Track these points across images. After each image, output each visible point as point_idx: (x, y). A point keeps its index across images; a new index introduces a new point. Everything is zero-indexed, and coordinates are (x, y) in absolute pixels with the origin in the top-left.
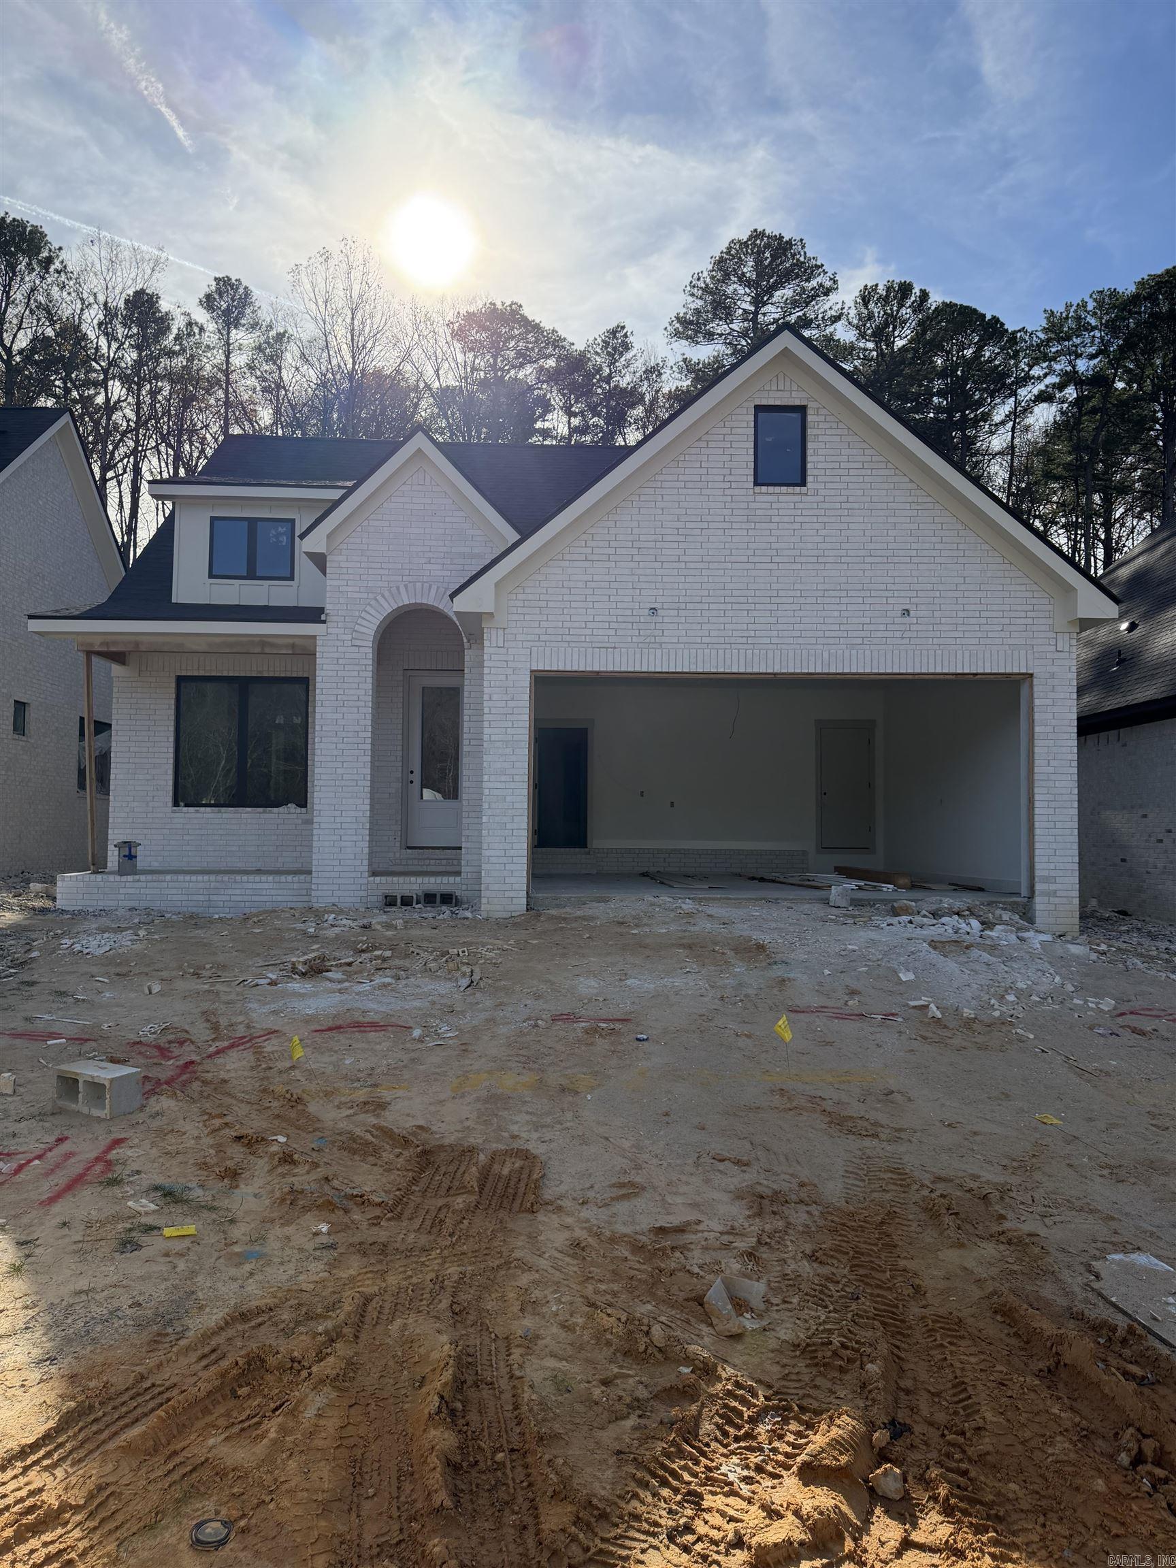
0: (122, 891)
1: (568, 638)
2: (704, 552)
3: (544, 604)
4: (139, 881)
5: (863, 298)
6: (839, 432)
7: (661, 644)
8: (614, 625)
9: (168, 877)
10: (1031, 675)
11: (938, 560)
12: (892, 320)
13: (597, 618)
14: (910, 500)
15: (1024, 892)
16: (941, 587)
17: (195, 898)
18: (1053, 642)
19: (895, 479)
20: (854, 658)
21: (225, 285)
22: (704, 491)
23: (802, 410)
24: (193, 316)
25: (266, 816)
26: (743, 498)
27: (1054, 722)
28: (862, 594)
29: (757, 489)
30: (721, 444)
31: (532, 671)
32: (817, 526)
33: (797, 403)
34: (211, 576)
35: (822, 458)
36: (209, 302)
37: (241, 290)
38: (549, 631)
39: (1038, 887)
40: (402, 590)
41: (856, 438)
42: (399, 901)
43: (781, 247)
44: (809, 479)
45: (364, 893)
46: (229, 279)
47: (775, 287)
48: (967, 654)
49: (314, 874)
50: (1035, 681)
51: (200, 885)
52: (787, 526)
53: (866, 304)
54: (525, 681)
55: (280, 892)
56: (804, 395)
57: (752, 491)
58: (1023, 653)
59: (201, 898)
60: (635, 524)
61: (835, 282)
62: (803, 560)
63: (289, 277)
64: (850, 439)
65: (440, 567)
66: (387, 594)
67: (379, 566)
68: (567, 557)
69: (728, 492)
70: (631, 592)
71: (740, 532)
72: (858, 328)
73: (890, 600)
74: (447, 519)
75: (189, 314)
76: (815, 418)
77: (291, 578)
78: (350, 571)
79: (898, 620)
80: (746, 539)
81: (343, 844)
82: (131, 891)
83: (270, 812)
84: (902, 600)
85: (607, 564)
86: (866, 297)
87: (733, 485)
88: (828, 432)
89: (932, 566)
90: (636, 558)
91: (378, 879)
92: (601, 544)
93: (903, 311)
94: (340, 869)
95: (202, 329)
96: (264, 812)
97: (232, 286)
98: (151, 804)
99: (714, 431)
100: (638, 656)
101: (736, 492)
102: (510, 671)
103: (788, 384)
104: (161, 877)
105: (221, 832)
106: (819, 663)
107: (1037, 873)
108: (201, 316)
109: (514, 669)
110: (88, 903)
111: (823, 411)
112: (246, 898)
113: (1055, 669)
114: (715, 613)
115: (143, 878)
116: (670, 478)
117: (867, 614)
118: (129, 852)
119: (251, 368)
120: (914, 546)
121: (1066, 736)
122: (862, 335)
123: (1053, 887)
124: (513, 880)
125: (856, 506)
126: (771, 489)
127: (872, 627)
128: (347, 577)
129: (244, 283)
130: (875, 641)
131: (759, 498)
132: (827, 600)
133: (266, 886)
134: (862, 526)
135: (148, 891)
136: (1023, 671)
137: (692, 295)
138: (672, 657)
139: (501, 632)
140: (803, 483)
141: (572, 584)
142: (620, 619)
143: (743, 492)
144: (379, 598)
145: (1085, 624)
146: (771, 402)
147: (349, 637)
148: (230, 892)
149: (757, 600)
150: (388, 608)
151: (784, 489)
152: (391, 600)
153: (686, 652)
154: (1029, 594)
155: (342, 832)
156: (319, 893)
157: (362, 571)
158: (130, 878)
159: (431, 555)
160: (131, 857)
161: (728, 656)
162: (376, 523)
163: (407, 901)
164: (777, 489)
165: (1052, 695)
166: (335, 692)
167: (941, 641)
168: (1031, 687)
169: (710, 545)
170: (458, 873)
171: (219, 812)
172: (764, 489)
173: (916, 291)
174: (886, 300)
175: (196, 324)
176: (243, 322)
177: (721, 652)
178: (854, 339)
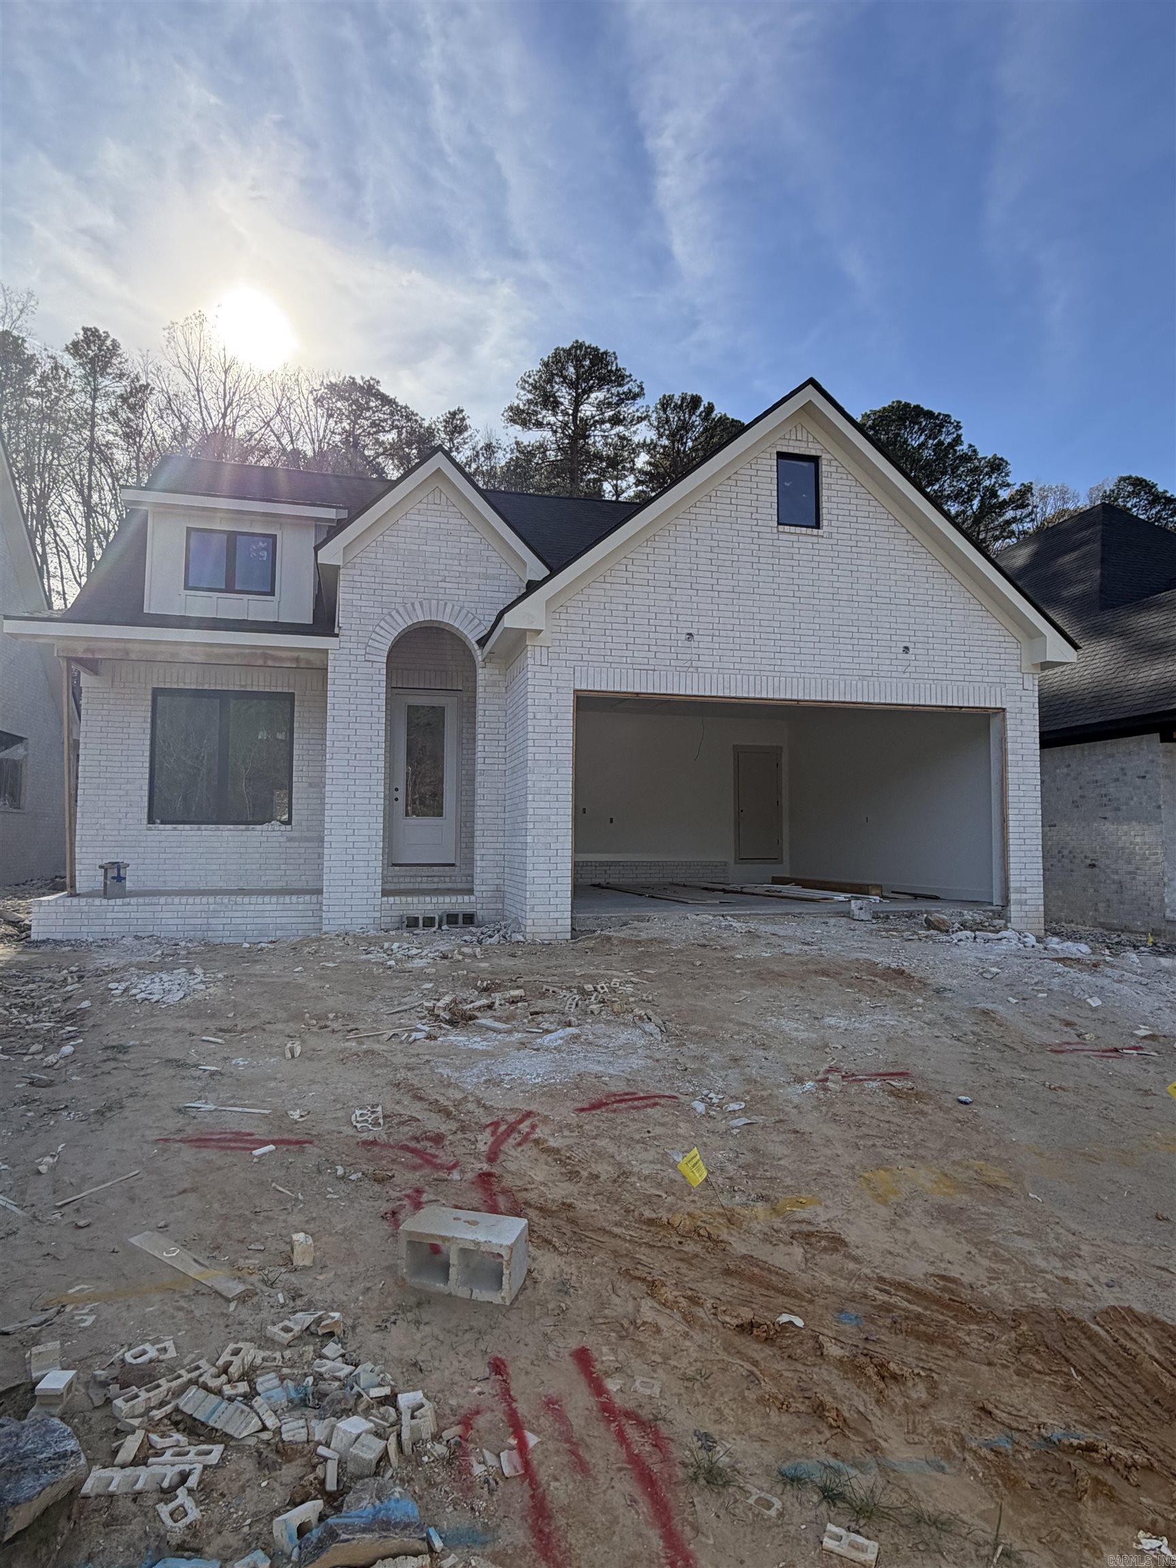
0: (109, 915)
1: (610, 659)
2: (735, 583)
3: (587, 624)
4: (129, 904)
5: (663, 405)
6: (848, 483)
7: (697, 668)
8: (653, 648)
9: (162, 900)
10: (1004, 710)
11: (931, 604)
12: (685, 427)
13: (637, 641)
14: (907, 548)
15: (997, 900)
16: (933, 628)
17: (192, 921)
18: (1020, 681)
19: (896, 529)
20: (865, 688)
21: (92, 336)
22: (734, 526)
23: (815, 460)
24: (60, 361)
25: (249, 833)
26: (769, 536)
27: (1022, 752)
28: (871, 630)
29: (781, 528)
30: (749, 484)
31: (575, 691)
32: (832, 566)
33: (813, 453)
34: (187, 587)
35: (835, 506)
36: (75, 349)
37: (108, 343)
38: (592, 651)
39: (1013, 897)
40: (417, 606)
41: (863, 490)
42: (421, 922)
43: (599, 358)
44: (824, 523)
45: (378, 915)
46: (97, 330)
47: (590, 390)
48: (955, 689)
49: (325, 895)
50: (1008, 715)
51: (199, 908)
52: (806, 564)
53: (665, 411)
54: (570, 701)
55: (285, 913)
56: (818, 446)
57: (775, 530)
58: (998, 690)
59: (199, 921)
60: (672, 552)
61: (642, 389)
62: (821, 596)
63: (165, 333)
64: (857, 490)
65: (455, 586)
66: (401, 610)
67: (393, 581)
68: (609, 579)
69: (755, 528)
70: (669, 617)
71: (766, 567)
72: (657, 429)
73: (894, 638)
74: (463, 539)
75: (54, 358)
76: (829, 469)
77: (272, 593)
78: (364, 585)
79: (900, 656)
80: (772, 573)
81: (356, 864)
82: (121, 915)
83: (253, 830)
84: (902, 638)
85: (646, 589)
86: (665, 403)
87: (760, 523)
88: (840, 482)
89: (927, 609)
90: (674, 584)
91: (391, 899)
92: (641, 569)
93: (694, 418)
94: (353, 889)
95: (68, 375)
96: (247, 830)
97: (99, 337)
98: (123, 821)
99: (742, 471)
100: (676, 679)
101: (762, 529)
102: (553, 690)
103: (805, 435)
104: (155, 900)
105: (201, 850)
106: (836, 693)
107: (1012, 885)
108: (68, 361)
109: (558, 688)
110: (69, 929)
111: (834, 463)
112: (248, 920)
113: (1023, 705)
114: (745, 641)
115: (133, 901)
116: (703, 511)
117: (875, 649)
118: (115, 875)
119: (114, 413)
120: (912, 590)
121: (1032, 764)
122: (660, 436)
123: (1025, 896)
124: (557, 901)
125: (863, 550)
126: (793, 529)
127: (879, 661)
128: (360, 591)
129: (112, 336)
130: (882, 674)
131: (782, 536)
132: (842, 634)
133: (269, 907)
134: (870, 569)
135: (138, 915)
136: (999, 706)
137: (524, 388)
138: (708, 681)
139: (544, 650)
140: (818, 526)
141: (614, 607)
142: (659, 642)
143: (769, 530)
144: (394, 613)
145: (1046, 665)
146: (791, 450)
147: (363, 652)
148: (230, 914)
149: (782, 630)
150: (403, 624)
151: (804, 530)
152: (406, 618)
153: (721, 676)
154: (1002, 639)
155: (354, 851)
156: (330, 915)
157: (376, 586)
158: (119, 901)
159: (446, 573)
160: (120, 879)
161: (758, 682)
162: (391, 539)
163: (429, 922)
164: (798, 530)
165: (1020, 728)
166: (347, 707)
167: (935, 677)
168: (1004, 719)
169: (740, 577)
170: (470, 892)
171: (199, 829)
172: (787, 528)
173: (705, 403)
174: (678, 408)
175: (62, 368)
176: (109, 371)
177: (752, 678)
178: (654, 438)
